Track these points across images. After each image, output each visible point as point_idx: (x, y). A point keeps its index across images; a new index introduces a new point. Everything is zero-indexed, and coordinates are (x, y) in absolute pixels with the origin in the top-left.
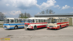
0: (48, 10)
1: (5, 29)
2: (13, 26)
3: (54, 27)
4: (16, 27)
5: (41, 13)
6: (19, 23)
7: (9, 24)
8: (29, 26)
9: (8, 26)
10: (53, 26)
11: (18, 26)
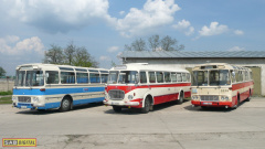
0: (157, 36)
1: (25, 108)
2: (56, 99)
3: (221, 100)
4: (66, 103)
5: (130, 49)
6: (76, 85)
7: (43, 90)
8: (127, 95)
9: (40, 97)
10: (217, 97)
11: (74, 99)
